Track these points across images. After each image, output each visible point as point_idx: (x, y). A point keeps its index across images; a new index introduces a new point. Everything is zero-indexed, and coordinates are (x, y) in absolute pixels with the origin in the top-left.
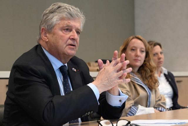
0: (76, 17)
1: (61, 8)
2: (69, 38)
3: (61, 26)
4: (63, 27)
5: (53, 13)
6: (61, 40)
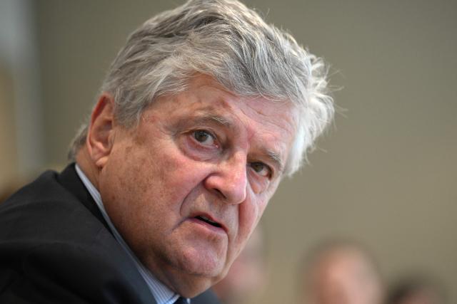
0: (275, 89)
1: (213, 25)
2: (204, 183)
3: (183, 110)
5: (170, 39)
6: (160, 182)
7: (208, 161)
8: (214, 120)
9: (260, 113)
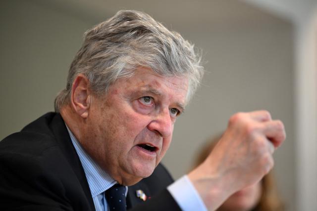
4: (138, 92)
6: (123, 128)
7: (149, 114)
8: (152, 92)
9: (174, 84)
